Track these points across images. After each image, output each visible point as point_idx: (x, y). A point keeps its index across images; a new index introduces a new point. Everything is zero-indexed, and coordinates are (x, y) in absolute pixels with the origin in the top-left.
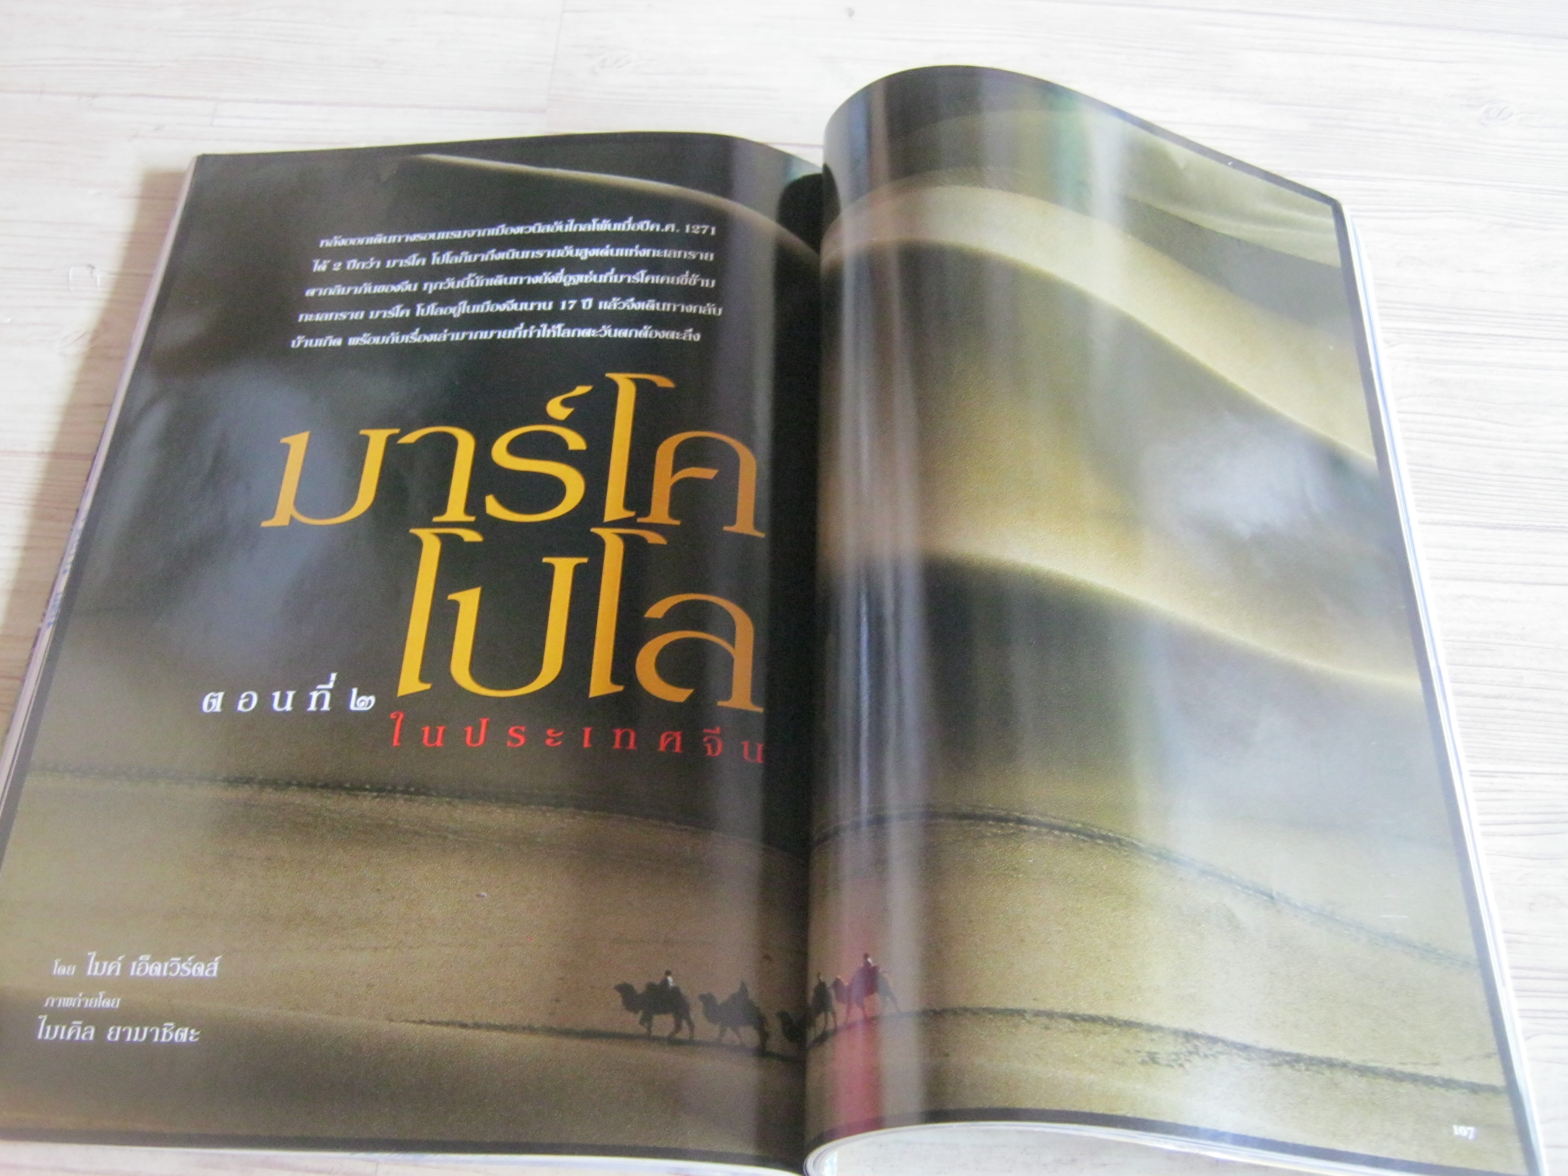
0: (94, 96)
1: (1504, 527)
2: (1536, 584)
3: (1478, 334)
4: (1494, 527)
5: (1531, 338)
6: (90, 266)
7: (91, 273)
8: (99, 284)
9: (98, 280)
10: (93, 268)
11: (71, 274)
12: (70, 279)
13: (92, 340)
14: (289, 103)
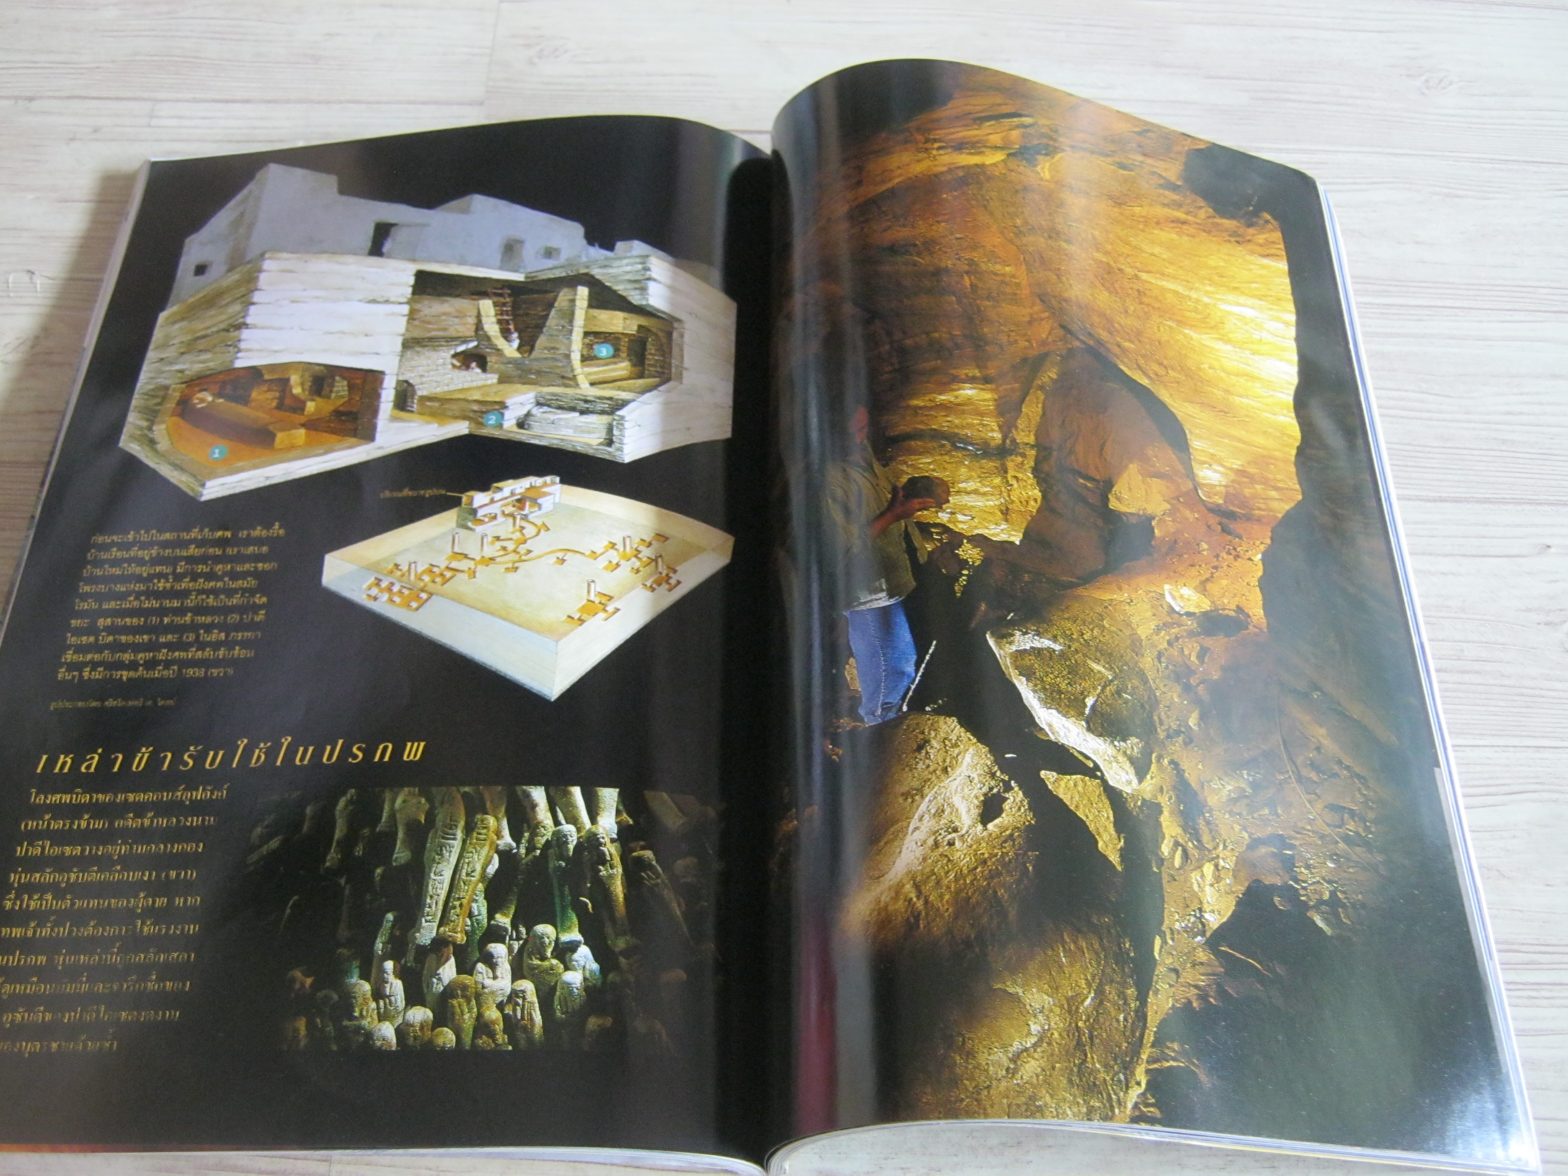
0: (31, 99)
1: (1442, 500)
2: (1477, 556)
3: (1418, 306)
4: (1434, 500)
5: (1471, 308)
6: (29, 271)
7: (31, 279)
8: (39, 289)
9: (38, 286)
10: (33, 273)
11: (11, 279)
12: (10, 285)
13: (32, 347)
14: (227, 101)
